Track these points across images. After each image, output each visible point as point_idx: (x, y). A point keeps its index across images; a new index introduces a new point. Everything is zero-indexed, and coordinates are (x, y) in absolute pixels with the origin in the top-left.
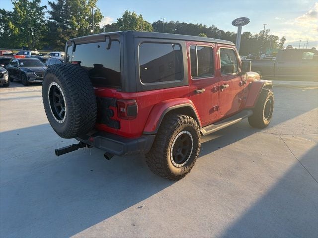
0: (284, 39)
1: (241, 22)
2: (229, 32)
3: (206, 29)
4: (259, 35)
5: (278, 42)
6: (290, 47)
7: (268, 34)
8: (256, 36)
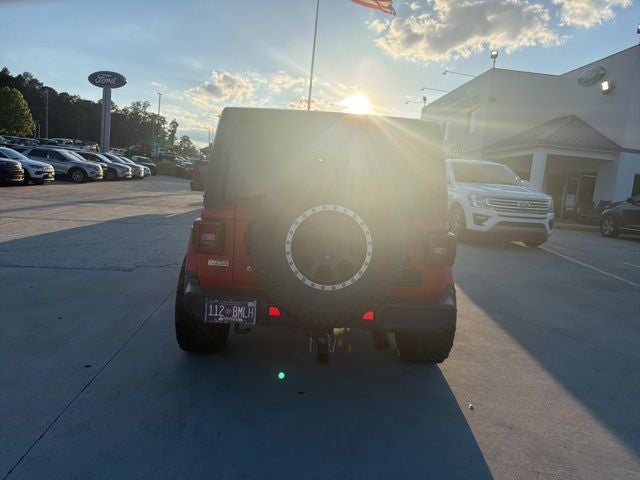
0: (175, 124)
1: (108, 80)
2: (66, 94)
3: (11, 78)
4: (131, 110)
5: (167, 127)
6: (185, 139)
7: (147, 110)
8: (125, 110)
